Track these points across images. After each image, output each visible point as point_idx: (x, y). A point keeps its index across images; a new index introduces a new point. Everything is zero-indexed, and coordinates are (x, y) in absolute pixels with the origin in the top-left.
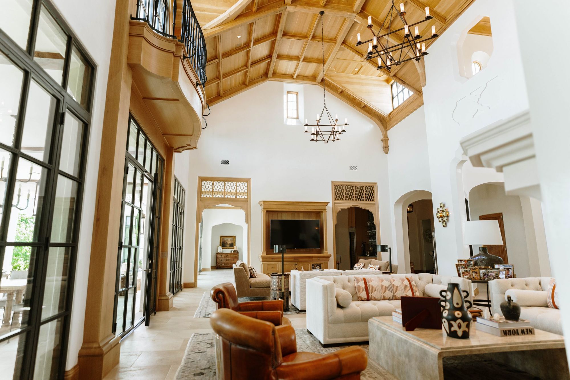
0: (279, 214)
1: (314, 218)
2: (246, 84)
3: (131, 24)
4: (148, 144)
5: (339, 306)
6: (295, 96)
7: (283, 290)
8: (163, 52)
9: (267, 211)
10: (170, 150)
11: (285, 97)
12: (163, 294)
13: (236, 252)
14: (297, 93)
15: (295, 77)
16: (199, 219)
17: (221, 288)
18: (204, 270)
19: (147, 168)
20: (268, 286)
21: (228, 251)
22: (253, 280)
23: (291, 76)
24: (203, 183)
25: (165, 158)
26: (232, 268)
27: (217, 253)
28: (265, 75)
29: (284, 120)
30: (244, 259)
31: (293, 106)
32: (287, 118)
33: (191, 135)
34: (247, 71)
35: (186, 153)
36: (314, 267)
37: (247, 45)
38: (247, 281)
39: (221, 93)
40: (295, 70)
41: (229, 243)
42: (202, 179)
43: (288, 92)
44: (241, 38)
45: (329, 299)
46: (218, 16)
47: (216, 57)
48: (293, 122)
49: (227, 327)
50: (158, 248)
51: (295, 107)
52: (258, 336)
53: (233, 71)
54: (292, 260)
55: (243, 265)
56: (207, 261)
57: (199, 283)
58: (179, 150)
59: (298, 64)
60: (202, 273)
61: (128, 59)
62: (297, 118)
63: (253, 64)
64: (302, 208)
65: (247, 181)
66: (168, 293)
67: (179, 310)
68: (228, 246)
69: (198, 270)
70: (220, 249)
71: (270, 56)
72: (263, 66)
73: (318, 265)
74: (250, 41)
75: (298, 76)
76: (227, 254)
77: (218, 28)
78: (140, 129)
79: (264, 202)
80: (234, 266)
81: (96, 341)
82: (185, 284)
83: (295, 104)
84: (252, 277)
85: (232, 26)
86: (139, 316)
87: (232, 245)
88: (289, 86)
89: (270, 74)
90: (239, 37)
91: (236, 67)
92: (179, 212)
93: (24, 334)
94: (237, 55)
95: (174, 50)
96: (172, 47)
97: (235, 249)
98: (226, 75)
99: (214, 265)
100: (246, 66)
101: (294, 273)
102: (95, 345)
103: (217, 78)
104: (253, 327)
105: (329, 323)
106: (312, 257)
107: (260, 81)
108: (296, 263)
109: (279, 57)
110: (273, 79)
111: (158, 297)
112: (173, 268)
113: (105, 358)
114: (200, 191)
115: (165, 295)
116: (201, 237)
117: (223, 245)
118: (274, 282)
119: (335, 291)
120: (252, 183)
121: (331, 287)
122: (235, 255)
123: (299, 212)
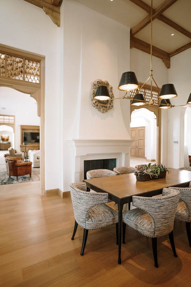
0: (27, 130)
5: (37, 158)
7: (26, 156)
9: (22, 129)
13: (10, 143)
20: (21, 155)
21: (5, 142)
22: (16, 154)
26: (8, 150)
30: (13, 147)
36: (39, 149)
38: (14, 154)
41: (6, 139)
45: (35, 157)
54: (32, 147)
55: (12, 149)
65: (14, 116)
68: (5, 140)
70: (1, 141)
76: (5, 144)
84: (16, 153)
87: (7, 140)
97: (9, 142)
101: (30, 151)
104: (13, 158)
118: (23, 154)
119: (37, 155)
120: (16, 117)
121: (36, 154)
122: (9, 144)
123: (35, 129)
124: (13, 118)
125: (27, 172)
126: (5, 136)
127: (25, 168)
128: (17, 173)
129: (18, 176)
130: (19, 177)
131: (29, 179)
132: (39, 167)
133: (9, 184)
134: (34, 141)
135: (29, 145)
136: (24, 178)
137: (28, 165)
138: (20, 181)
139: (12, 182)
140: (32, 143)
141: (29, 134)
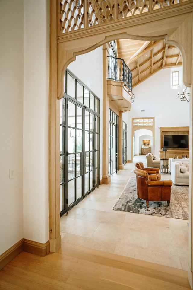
0: (168, 133)
1: (186, 134)
2: (151, 73)
3: (107, 81)
4: (114, 113)
5: (181, 172)
6: (177, 73)
7: (165, 166)
8: (117, 87)
9: (162, 132)
10: (120, 112)
11: (171, 75)
12: (120, 164)
14: (178, 72)
15: (177, 64)
16: (133, 135)
17: (138, 163)
18: (136, 155)
19: (114, 122)
20: (159, 163)
21: (147, 147)
22: (154, 161)
23: (175, 64)
24: (134, 120)
25: (119, 116)
27: (142, 148)
28: (161, 66)
29: (171, 88)
31: (176, 79)
32: (173, 85)
33: (128, 107)
34: (151, 68)
35: (126, 113)
36: (183, 157)
37: (151, 58)
38: (152, 161)
39: (140, 80)
40: (177, 61)
41: (147, 143)
42: (133, 119)
43: (173, 72)
44: (147, 56)
45: (177, 169)
46: (136, 52)
47: (137, 67)
48: (175, 88)
49: (137, 172)
50: (118, 148)
51: (177, 79)
52: (143, 174)
53: (145, 70)
54: (174, 153)
55: (150, 155)
56: (137, 151)
57: (133, 161)
58: (123, 112)
59: (178, 58)
60: (135, 157)
61: (107, 93)
62: (178, 85)
63: (154, 64)
64: (179, 130)
65: (153, 118)
66: (122, 164)
67: (126, 170)
68: (147, 145)
69: (133, 155)
70: (143, 146)
71: (163, 58)
72: (159, 63)
73: (185, 156)
74: (152, 56)
75: (178, 63)
76: (146, 149)
77: (136, 57)
78: (111, 110)
79: (160, 127)
80: (147, 155)
81: (105, 175)
82: (128, 161)
83: (177, 78)
84: (154, 160)
85: (143, 54)
86: (114, 171)
87: (148, 145)
88: (174, 69)
89: (163, 66)
90: (146, 56)
91: (146, 67)
92: (125, 134)
93: (93, 171)
94: (146, 63)
95: (121, 85)
96: (120, 84)
97: (150, 146)
98: (141, 73)
99: (141, 153)
100: (151, 66)
101: (171, 159)
102: (105, 176)
103: (138, 74)
105: (177, 177)
106: (184, 152)
107: (158, 70)
108: (176, 154)
109: (167, 57)
110: (165, 67)
111: (119, 165)
112: (124, 155)
113: (108, 179)
114: (133, 123)
115: (121, 164)
116: (134, 141)
117: (144, 144)
118: (162, 162)
119: (180, 167)
120: (156, 119)
121: (178, 165)
122: (150, 149)
123: (178, 131)
124: (151, 120)
125: (163, 196)
126: (146, 140)
127: (160, 189)
128: (148, 196)
129: (148, 201)
130: (150, 202)
131: (166, 211)
132: (188, 186)
133: (134, 212)
134: (176, 146)
135: (170, 151)
136: (158, 204)
137: (165, 185)
138: (151, 209)
139: (139, 209)
140: (173, 148)
141: (171, 137)
